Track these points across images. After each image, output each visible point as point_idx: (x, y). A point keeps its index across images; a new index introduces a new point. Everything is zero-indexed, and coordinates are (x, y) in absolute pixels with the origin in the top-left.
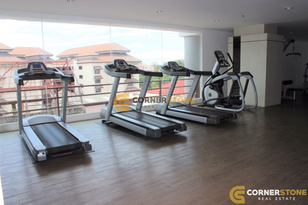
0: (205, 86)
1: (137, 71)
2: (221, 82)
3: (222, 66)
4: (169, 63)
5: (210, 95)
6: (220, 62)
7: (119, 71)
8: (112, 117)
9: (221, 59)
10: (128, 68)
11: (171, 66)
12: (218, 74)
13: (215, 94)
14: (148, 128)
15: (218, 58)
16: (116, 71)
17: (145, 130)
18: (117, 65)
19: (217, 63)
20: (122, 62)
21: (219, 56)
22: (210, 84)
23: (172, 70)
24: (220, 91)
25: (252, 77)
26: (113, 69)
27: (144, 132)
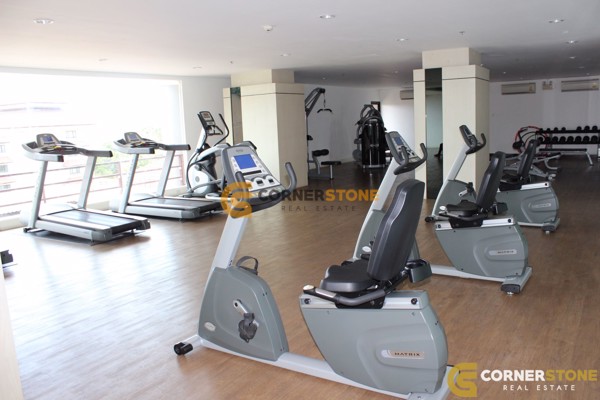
0: (189, 167)
1: (75, 151)
2: (211, 158)
3: (211, 135)
4: (126, 135)
5: (197, 179)
6: (207, 128)
7: (45, 151)
8: (38, 222)
9: (208, 124)
10: (59, 146)
11: (130, 140)
12: (207, 146)
13: (204, 177)
14: (94, 230)
15: (203, 122)
16: (41, 153)
17: (90, 231)
18: (42, 142)
19: (203, 131)
20: (50, 138)
21: (206, 119)
22: (196, 163)
23: (130, 145)
24: (212, 172)
25: (255, 148)
26: (36, 150)
27: (88, 235)
